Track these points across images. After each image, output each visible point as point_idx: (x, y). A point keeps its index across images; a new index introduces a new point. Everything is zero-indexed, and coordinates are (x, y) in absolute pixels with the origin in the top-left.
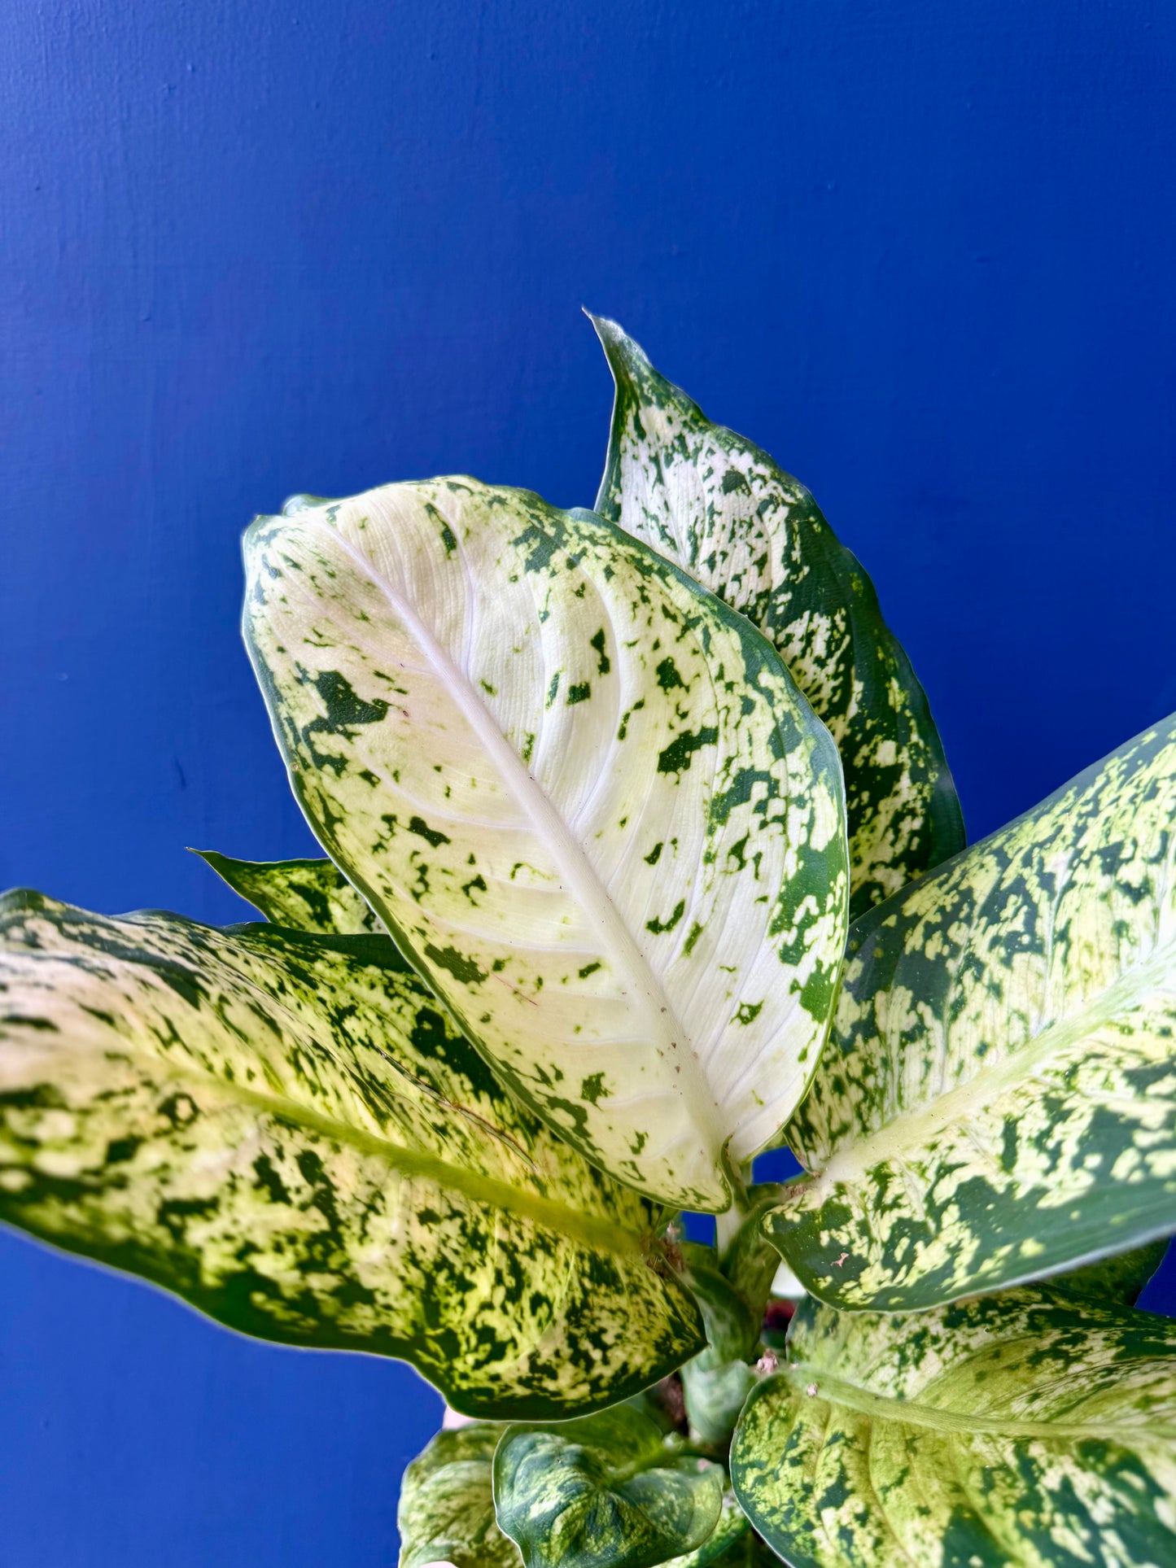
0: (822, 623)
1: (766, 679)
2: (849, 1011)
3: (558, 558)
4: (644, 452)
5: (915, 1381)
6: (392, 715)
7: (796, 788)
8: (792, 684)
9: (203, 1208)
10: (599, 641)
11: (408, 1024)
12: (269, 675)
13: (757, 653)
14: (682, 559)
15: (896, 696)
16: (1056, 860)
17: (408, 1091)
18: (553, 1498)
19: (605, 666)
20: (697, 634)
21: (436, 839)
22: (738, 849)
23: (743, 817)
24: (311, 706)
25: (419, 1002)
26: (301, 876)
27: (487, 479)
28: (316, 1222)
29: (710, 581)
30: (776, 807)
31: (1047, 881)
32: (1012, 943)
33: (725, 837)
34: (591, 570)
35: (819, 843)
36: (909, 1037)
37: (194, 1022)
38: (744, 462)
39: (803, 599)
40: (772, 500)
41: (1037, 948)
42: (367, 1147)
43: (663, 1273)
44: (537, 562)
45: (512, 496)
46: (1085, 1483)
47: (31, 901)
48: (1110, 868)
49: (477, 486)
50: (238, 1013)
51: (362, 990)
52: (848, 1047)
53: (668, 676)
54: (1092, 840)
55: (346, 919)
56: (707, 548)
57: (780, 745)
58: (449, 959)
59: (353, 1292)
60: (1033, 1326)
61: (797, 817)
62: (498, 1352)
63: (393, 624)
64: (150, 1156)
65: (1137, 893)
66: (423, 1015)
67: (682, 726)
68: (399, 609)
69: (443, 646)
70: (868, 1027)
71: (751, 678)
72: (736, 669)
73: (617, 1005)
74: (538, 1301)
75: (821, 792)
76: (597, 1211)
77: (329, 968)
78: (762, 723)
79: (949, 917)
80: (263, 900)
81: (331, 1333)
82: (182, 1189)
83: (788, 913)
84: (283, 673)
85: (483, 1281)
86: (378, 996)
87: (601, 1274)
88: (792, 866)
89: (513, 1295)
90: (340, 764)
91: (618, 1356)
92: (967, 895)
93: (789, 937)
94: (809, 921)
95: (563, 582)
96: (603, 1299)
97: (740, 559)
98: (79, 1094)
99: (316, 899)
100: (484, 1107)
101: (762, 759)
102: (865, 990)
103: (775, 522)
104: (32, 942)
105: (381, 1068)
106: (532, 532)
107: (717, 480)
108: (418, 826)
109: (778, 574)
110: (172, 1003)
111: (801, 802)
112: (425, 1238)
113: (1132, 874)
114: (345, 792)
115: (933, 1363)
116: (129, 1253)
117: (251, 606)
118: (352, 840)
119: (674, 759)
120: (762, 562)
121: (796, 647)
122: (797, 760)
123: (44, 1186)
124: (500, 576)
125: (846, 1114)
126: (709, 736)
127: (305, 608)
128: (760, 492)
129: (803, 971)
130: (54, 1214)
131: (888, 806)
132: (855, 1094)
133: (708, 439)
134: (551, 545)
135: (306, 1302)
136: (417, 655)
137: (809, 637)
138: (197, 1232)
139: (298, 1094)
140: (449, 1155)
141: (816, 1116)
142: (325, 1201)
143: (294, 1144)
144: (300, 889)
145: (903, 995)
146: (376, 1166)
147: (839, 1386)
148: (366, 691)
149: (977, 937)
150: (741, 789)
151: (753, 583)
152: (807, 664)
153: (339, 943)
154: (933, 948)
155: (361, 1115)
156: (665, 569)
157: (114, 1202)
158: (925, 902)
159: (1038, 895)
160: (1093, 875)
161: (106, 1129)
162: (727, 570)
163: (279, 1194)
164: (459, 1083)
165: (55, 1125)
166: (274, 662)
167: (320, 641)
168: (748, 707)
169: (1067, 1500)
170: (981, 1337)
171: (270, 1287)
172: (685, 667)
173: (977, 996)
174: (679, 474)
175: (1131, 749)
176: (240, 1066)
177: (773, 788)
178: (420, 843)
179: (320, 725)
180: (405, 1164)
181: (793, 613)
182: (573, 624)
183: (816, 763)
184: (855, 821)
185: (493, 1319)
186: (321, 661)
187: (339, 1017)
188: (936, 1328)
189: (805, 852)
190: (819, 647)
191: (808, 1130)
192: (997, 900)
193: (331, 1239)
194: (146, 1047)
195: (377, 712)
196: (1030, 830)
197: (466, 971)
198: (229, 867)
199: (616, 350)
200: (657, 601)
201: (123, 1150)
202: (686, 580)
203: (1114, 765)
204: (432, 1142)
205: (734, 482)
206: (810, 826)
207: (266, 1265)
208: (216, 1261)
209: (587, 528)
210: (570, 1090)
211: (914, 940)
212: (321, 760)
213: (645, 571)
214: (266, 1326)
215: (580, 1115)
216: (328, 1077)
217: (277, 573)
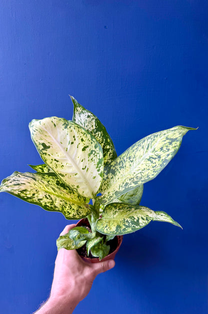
0: (100, 133)
1: (93, 140)
2: (106, 176)
3: (68, 127)
4: (78, 113)
5: (115, 216)
6: (51, 147)
7: (98, 152)
8: (96, 140)
9: (41, 199)
10: (74, 137)
11: (56, 182)
12: (36, 144)
13: (93, 137)
14: (83, 126)
15: (109, 140)
16: (125, 158)
17: (57, 189)
18: (76, 234)
19: (75, 140)
20: (85, 135)
21: (57, 161)
22: (92, 159)
23: (92, 156)
24: (41, 147)
25: (57, 180)
26: (40, 167)
27: (58, 117)
28: (51, 201)
29: (87, 129)
30: (96, 154)
31: (124, 160)
32: (121, 167)
33: (90, 158)
34: (72, 128)
35: (100, 158)
36: (112, 178)
37: (36, 183)
38: (90, 114)
39: (97, 130)
40: (93, 119)
41: (123, 168)
42: (54, 195)
43: (87, 207)
44: (66, 127)
45: (62, 119)
46: (128, 219)
47: (17, 172)
48: (129, 159)
49: (57, 118)
50: (40, 182)
51: (50, 179)
52: (105, 180)
53: (82, 140)
54: (128, 156)
55: (46, 171)
56: (86, 125)
57: (96, 147)
58: (61, 174)
59: (55, 207)
60: (127, 209)
61: (98, 155)
62: (70, 214)
63: (50, 136)
64: (36, 195)
65: (132, 161)
66: (57, 181)
67: (84, 146)
68: (50, 134)
69: (56, 139)
70: (107, 178)
71: (92, 140)
72: (90, 139)
73: (79, 178)
74: (73, 209)
75: (100, 152)
76: (79, 201)
77: (46, 176)
78: (93, 145)
79: (115, 165)
80: (36, 170)
81: (54, 210)
82: (39, 198)
83: (98, 166)
84: (38, 144)
85: (67, 207)
86: (52, 179)
87: (80, 207)
88: (98, 161)
89: (71, 209)
90: (46, 154)
91: (82, 214)
92: (117, 162)
93: (98, 169)
94: (100, 167)
95: (69, 130)
96: (80, 209)
97: (90, 126)
98: (29, 190)
99: (42, 169)
100: (65, 191)
101: (94, 149)
102: (107, 174)
103: (94, 121)
104: (19, 176)
105: (54, 187)
106: (65, 124)
107: (87, 116)
108: (55, 160)
109: (94, 127)
110: (34, 181)
111: (98, 154)
112: (61, 203)
113: (131, 159)
114: (47, 157)
115: (117, 214)
116: (36, 203)
117: (32, 135)
118: (48, 162)
119: (84, 149)
120: (92, 126)
121: (97, 136)
122: (98, 149)
123: (28, 198)
124: (62, 130)
125: (105, 187)
126: (88, 147)
127: (39, 135)
128: (92, 118)
129: (100, 172)
130: (29, 200)
131: (109, 153)
132: (106, 185)
133: (85, 111)
134: (67, 125)
135: (51, 208)
136: (53, 140)
137: (98, 135)
138: (41, 201)
139: (47, 189)
140: (62, 195)
141: (102, 188)
142: (51, 199)
143: (48, 194)
144: (40, 168)
145: (111, 174)
146: (55, 196)
147: (107, 218)
148: (47, 145)
149: (118, 167)
150: (92, 153)
151: (92, 129)
152: (98, 137)
153: (46, 174)
154: (114, 168)
155: (53, 192)
156: (81, 127)
157: (34, 199)
158: (113, 164)
159: (123, 162)
160: (128, 160)
161: (32, 193)
162: (88, 127)
163: (47, 198)
164: (62, 188)
165: (28, 193)
166: (36, 142)
167: (41, 139)
168: (92, 143)
169: (127, 221)
170: (122, 210)
171: (48, 207)
172: (84, 139)
173: (118, 173)
174: (82, 115)
175: (132, 146)
176: (41, 187)
177: (95, 152)
178: (56, 162)
179: (43, 149)
180: (58, 196)
181: (96, 132)
182: (71, 135)
183: (100, 149)
184: (104, 156)
185: (69, 211)
186: (42, 142)
187: (48, 182)
188: (117, 210)
189: (99, 159)
190: (100, 136)
191: (102, 190)
192: (120, 163)
193: (53, 202)
194: (33, 185)
195: (49, 147)
196: (123, 155)
197: (63, 176)
198: (32, 166)
199: (73, 100)
200: (80, 131)
201: (34, 195)
202: (83, 129)
203: (131, 148)
204: (60, 194)
205: (89, 116)
206: (99, 156)
207: (47, 204)
208: (43, 204)
209: (71, 123)
210: (76, 187)
211: (112, 168)
212: (43, 154)
213: (79, 128)
214: (48, 210)
215: (77, 190)
216: (49, 188)
217: (35, 131)
